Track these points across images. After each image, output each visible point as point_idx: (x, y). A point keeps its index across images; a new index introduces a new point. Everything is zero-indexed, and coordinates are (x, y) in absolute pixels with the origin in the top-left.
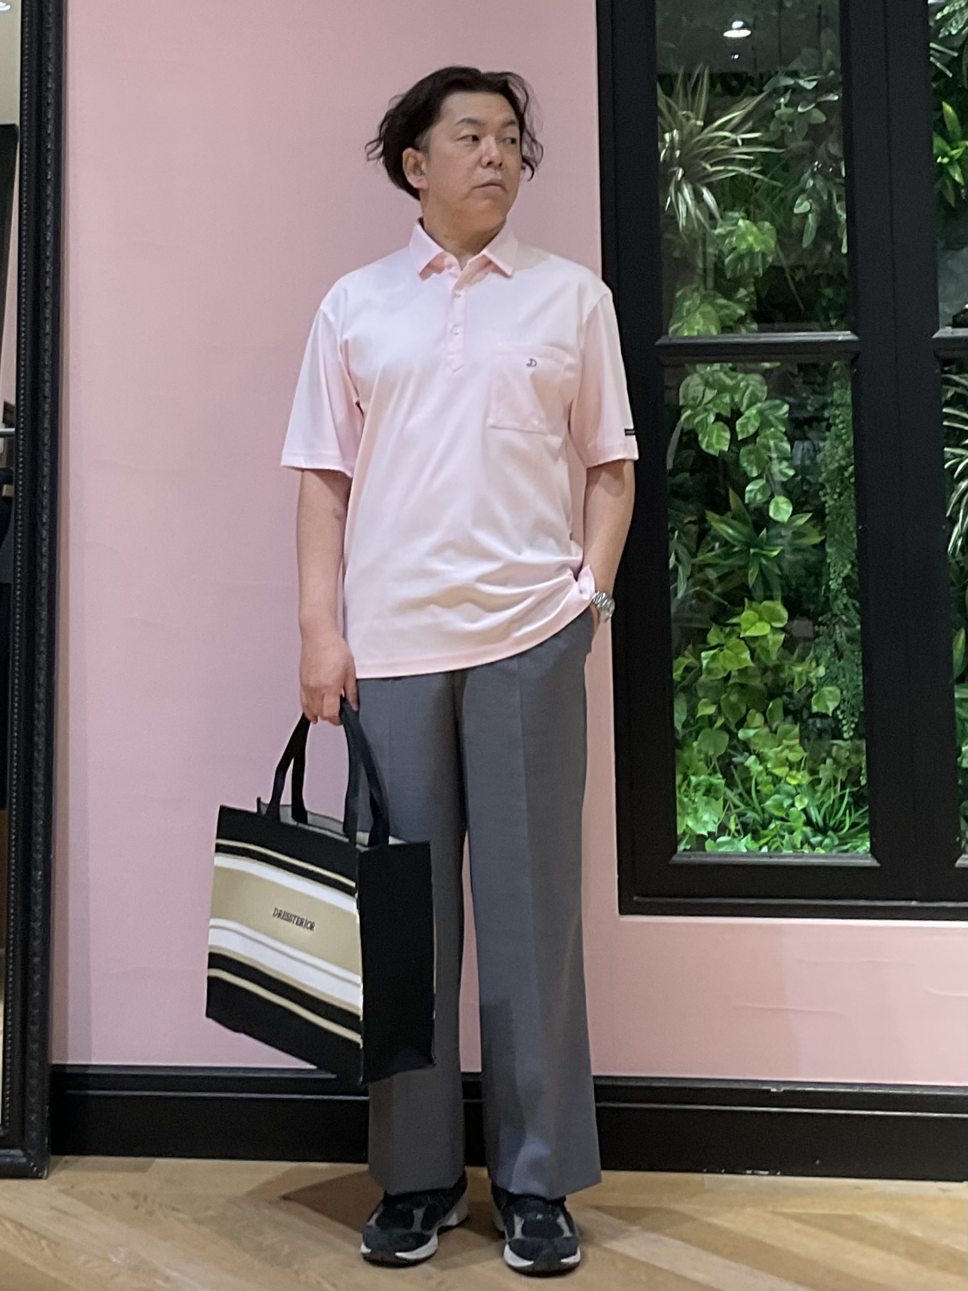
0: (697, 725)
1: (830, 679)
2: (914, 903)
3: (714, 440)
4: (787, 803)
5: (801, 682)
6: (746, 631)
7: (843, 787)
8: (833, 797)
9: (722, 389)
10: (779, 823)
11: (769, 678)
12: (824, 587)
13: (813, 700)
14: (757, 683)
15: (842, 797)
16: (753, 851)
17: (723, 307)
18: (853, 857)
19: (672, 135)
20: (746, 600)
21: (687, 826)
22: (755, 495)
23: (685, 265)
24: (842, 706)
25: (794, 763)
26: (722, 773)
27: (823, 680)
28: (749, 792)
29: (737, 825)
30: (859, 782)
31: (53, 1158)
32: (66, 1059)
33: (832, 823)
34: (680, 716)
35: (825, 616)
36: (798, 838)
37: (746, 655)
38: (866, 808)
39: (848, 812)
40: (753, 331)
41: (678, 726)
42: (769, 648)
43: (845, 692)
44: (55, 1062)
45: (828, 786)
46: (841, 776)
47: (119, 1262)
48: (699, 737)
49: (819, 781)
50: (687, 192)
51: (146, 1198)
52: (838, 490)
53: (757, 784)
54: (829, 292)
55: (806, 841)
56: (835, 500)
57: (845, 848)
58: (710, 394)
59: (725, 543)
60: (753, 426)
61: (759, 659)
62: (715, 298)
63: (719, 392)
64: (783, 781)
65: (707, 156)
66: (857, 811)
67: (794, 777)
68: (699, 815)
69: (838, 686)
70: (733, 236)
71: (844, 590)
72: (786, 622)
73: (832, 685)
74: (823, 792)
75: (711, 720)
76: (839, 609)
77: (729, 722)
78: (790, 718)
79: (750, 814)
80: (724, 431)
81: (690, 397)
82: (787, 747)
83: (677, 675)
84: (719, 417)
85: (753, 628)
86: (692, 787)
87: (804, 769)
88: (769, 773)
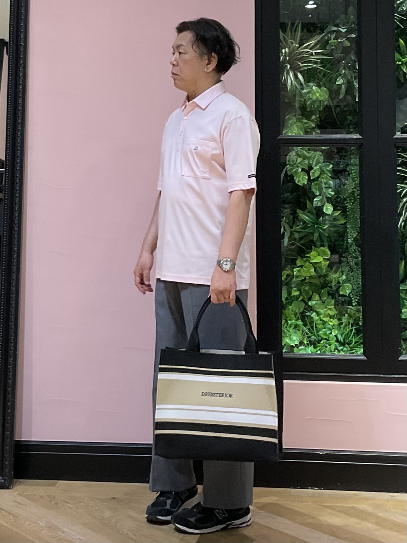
0: (291, 299)
1: (347, 281)
2: (381, 375)
3: (301, 179)
4: (328, 332)
5: (335, 281)
6: (313, 259)
7: (352, 326)
8: (348, 330)
9: (305, 158)
10: (324, 341)
11: (322, 280)
12: (346, 242)
13: (340, 289)
14: (317, 281)
15: (352, 330)
16: (314, 353)
17: (306, 123)
18: (356, 356)
19: (286, 50)
20: (313, 247)
21: (286, 342)
22: (318, 202)
23: (290, 105)
24: (352, 292)
25: (332, 315)
26: (301, 320)
27: (345, 281)
28: (312, 327)
29: (307, 342)
30: (359, 324)
31: (15, 480)
32: (21, 438)
33: (347, 341)
34: (284, 295)
35: (346, 254)
36: (333, 347)
37: (313, 270)
38: (362, 335)
39: (354, 336)
40: (318, 133)
41: (283, 300)
42: (322, 267)
43: (354, 286)
44: (17, 439)
45: (346, 325)
46: (351, 321)
47: (43, 525)
48: (292, 305)
49: (342, 323)
50: (291, 74)
51: (55, 497)
52: (352, 201)
53: (316, 325)
54: (350, 118)
55: (336, 349)
56: (351, 205)
57: (353, 351)
58: (300, 160)
59: (304, 223)
60: (317, 173)
61: (318, 271)
62: (302, 119)
63: (303, 159)
64: (327, 323)
65: (300, 59)
66: (357, 336)
67: (331, 322)
68: (291, 337)
69: (351, 283)
70: (310, 93)
71: (354, 243)
72: (329, 256)
73: (348, 283)
74: (344, 328)
75: (297, 298)
76: (352, 251)
77: (305, 298)
78: (330, 297)
79: (313, 337)
80: (305, 175)
81: (291, 161)
82: (329, 309)
83: (283, 278)
84: (303, 170)
85: (316, 259)
86: (289, 325)
87: (336, 319)
88: (321, 320)
